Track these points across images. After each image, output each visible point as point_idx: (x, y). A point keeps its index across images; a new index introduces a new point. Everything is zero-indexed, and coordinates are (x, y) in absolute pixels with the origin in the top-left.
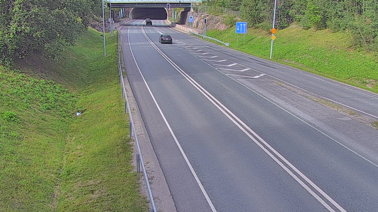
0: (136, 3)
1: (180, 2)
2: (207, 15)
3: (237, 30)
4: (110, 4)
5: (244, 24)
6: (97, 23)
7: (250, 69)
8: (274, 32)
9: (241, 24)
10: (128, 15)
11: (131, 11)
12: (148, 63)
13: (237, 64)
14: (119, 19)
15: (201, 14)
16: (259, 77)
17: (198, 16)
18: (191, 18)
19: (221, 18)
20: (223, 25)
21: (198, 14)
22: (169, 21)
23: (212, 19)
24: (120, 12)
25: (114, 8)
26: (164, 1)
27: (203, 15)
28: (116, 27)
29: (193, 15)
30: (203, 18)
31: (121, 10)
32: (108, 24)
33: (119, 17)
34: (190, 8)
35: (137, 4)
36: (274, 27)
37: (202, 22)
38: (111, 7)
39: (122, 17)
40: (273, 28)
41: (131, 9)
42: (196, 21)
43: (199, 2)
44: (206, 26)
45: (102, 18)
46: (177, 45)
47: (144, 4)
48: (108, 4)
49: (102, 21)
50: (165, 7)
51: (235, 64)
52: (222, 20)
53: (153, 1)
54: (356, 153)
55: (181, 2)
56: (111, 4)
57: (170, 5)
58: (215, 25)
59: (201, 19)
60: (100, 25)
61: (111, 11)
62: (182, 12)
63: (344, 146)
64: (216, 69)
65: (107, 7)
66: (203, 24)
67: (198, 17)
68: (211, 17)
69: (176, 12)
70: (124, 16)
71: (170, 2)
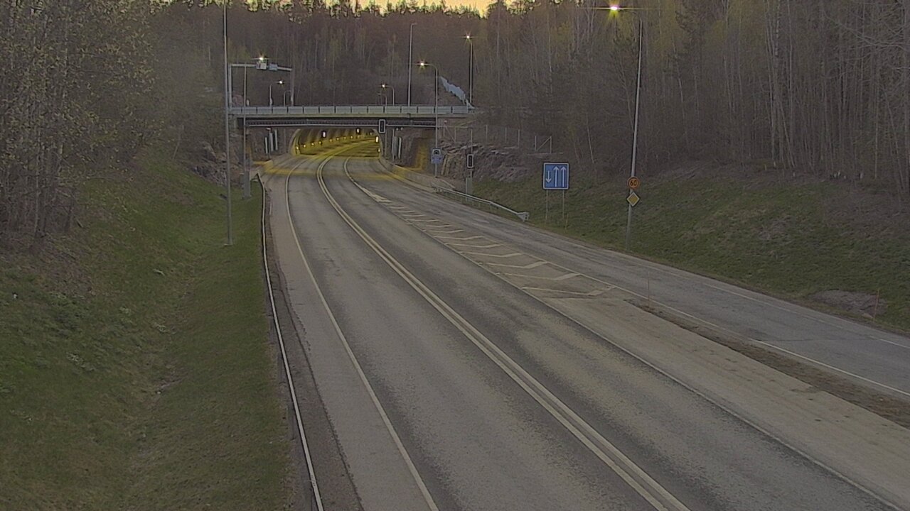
0: (306, 118)
1: (410, 114)
2: (475, 145)
3: (546, 181)
4: (243, 119)
5: (564, 168)
6: (212, 166)
7: (579, 274)
8: (633, 187)
9: (556, 168)
10: (287, 145)
11: (294, 136)
12: (332, 261)
13: (546, 262)
14: (264, 157)
15: (460, 143)
16: (601, 292)
17: (453, 147)
18: (437, 152)
19: (508, 153)
20: (512, 170)
21: (453, 144)
22: (384, 161)
23: (487, 155)
24: (266, 139)
25: (252, 130)
26: (373, 114)
27: (465, 147)
28: (257, 175)
29: (440, 146)
30: (466, 155)
31: (271, 135)
32: (237, 167)
33: (265, 150)
34: (435, 128)
35: (308, 120)
36: (635, 173)
37: (463, 163)
38: (246, 128)
39: (272, 150)
40: (633, 176)
41: (293, 133)
42: (449, 160)
43: (455, 116)
44: (473, 172)
45: (224, 154)
46: (403, 217)
47: (325, 121)
48: (240, 120)
49: (223, 159)
50: (374, 127)
51: (540, 263)
52: (511, 159)
53: (345, 114)
54: (837, 473)
55: (412, 116)
56: (247, 119)
57: (386, 123)
58: (493, 170)
59: (461, 155)
60: (218, 170)
61: (246, 135)
62: (415, 139)
63: (808, 457)
64: (496, 274)
65: (235, 124)
66: (464, 166)
67: (454, 151)
68: (484, 151)
69: (400, 139)
70: (277, 149)
71: (387, 116)
